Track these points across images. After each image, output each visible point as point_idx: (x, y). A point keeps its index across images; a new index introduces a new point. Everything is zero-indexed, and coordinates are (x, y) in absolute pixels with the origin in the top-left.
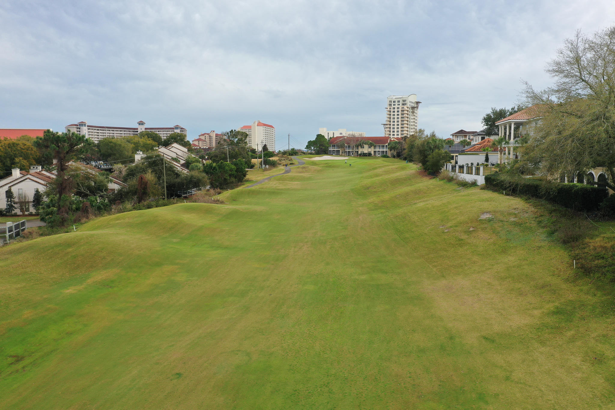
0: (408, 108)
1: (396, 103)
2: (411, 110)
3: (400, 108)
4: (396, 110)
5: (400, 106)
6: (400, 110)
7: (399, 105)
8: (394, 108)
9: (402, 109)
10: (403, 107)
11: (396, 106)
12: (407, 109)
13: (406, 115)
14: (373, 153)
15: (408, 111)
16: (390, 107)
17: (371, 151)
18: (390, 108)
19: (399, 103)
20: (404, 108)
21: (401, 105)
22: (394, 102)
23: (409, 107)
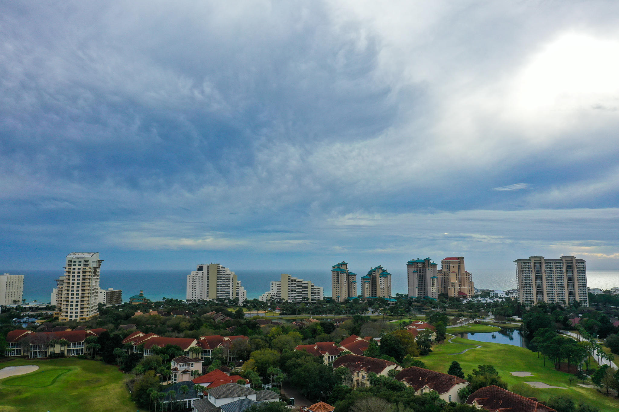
0: (90, 268)
1: (77, 263)
2: (94, 271)
3: (82, 269)
4: (76, 271)
5: (82, 267)
6: (81, 271)
7: (81, 265)
8: (74, 269)
9: (83, 270)
10: (85, 267)
11: (77, 267)
12: (89, 270)
13: (88, 276)
14: (66, 352)
15: (90, 272)
16: (70, 267)
17: (64, 349)
18: (69, 269)
19: (80, 264)
20: (86, 269)
21: (82, 265)
22: (75, 262)
23: (92, 267)
